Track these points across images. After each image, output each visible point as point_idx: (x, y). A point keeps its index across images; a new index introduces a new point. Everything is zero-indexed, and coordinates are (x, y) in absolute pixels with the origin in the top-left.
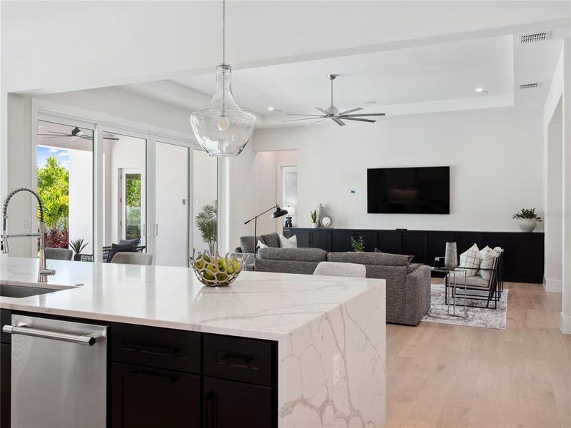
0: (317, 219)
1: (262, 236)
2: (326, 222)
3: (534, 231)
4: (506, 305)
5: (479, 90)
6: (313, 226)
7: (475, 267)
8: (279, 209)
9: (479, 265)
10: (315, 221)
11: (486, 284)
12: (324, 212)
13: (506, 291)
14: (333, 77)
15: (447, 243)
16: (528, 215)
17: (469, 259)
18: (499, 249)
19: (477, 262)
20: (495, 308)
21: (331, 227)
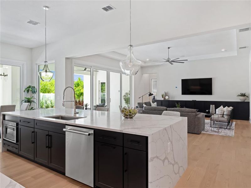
0: (164, 97)
1: (145, 103)
2: (167, 98)
3: (245, 101)
4: (234, 128)
5: (223, 50)
6: (162, 99)
7: (222, 114)
8: (150, 93)
9: (224, 113)
10: (163, 98)
11: (226, 120)
12: (166, 94)
13: (234, 123)
14: (169, 48)
15: (211, 105)
16: (243, 95)
17: (219, 111)
18: (231, 108)
19: (223, 112)
20: (230, 129)
21: (169, 99)
